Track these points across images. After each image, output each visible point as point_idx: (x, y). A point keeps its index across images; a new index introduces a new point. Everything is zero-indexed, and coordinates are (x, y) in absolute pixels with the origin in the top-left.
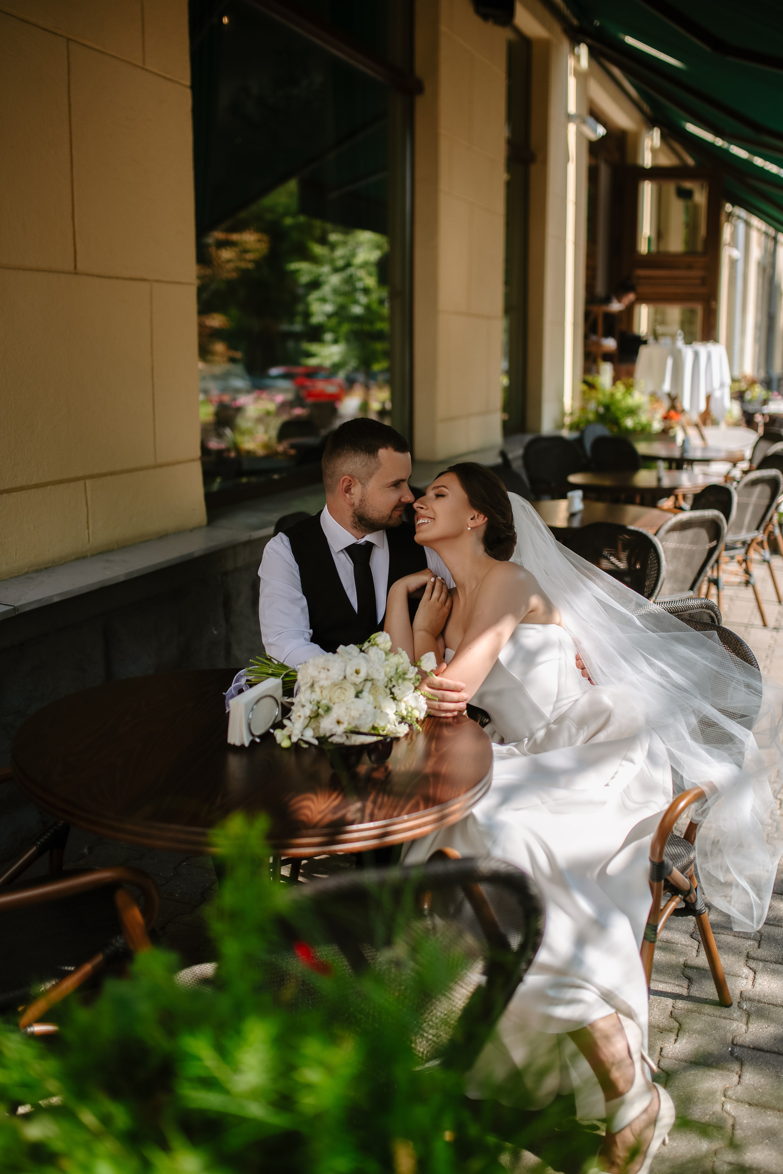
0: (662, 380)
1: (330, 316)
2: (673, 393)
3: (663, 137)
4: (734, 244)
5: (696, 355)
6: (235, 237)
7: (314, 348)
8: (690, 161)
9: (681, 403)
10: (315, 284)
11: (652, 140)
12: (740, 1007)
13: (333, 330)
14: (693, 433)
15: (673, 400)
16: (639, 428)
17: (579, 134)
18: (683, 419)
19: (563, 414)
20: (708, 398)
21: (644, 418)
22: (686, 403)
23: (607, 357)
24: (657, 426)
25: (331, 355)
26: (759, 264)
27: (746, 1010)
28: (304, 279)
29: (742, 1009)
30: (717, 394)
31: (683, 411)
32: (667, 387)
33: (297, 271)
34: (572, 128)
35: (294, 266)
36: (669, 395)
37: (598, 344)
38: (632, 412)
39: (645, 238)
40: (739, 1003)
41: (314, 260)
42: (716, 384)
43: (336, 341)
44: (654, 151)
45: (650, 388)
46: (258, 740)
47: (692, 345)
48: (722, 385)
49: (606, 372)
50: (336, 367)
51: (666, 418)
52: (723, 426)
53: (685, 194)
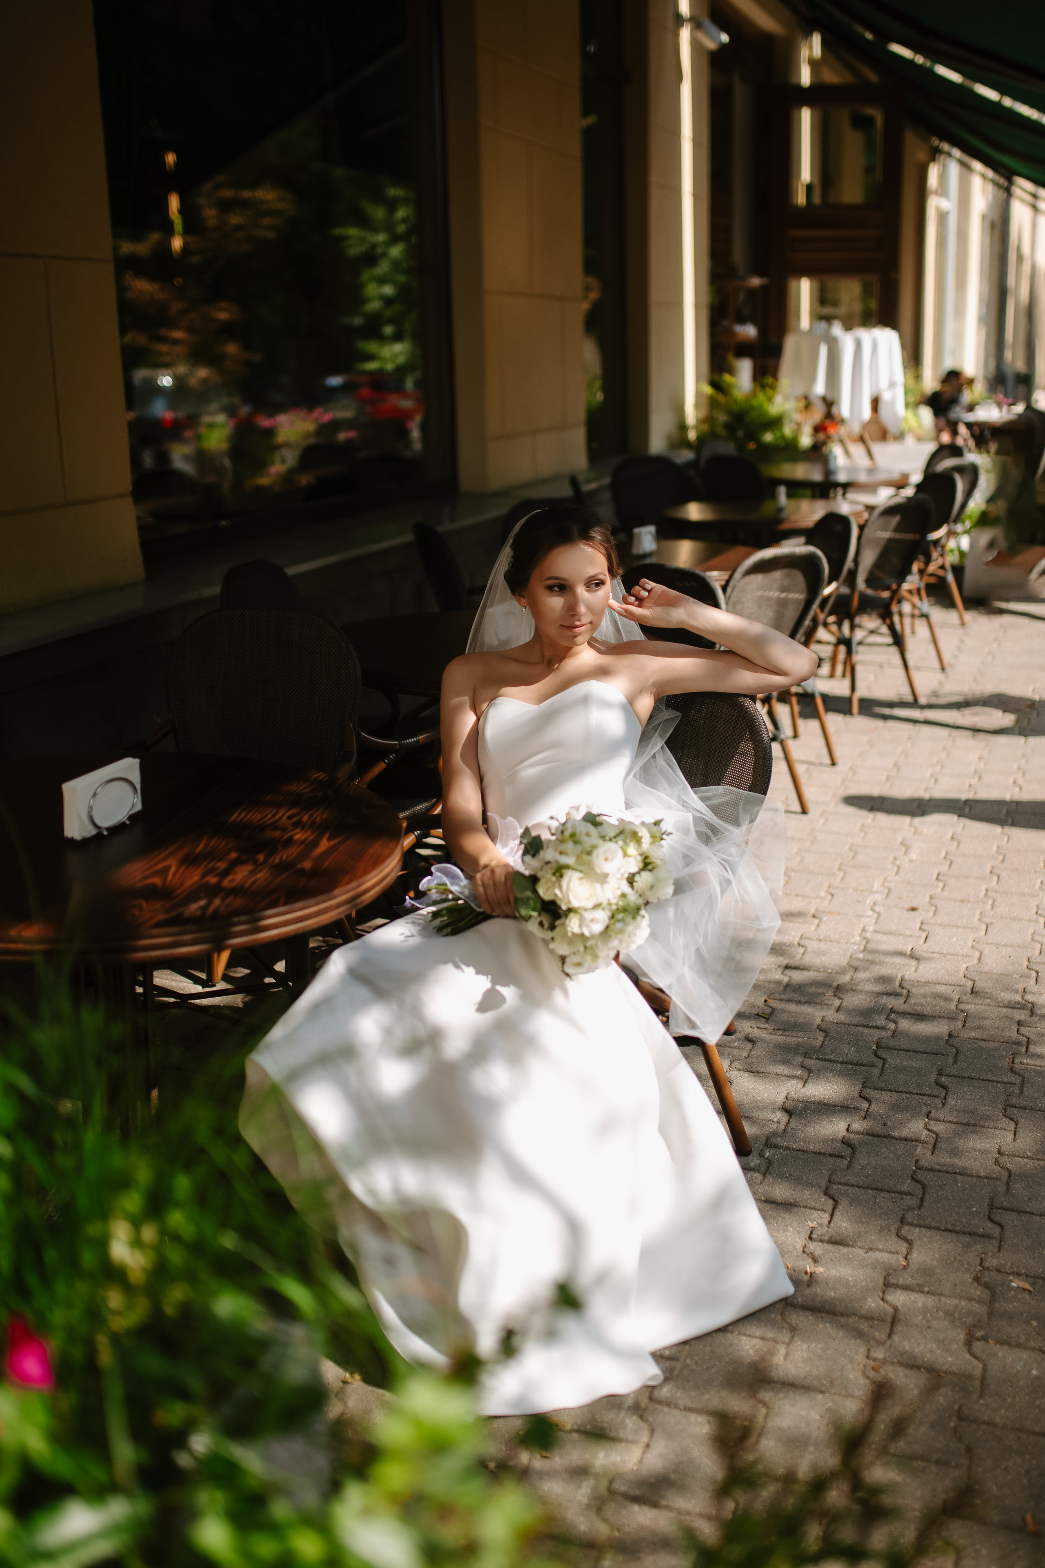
0: (813, 378)
1: (388, 301)
2: (829, 397)
3: (824, 44)
4: (943, 191)
5: (858, 344)
6: (246, 194)
7: (372, 347)
8: (873, 77)
9: (839, 409)
10: (371, 258)
11: (811, 48)
12: (761, 1155)
13: (392, 321)
14: (857, 450)
15: (829, 403)
16: (783, 444)
17: (696, 46)
18: (842, 431)
19: (683, 427)
20: (876, 403)
21: (788, 431)
22: (844, 409)
23: (743, 349)
24: (806, 441)
25: (396, 355)
26: (984, 217)
27: (767, 1158)
28: (355, 251)
29: (764, 1157)
30: (886, 396)
31: (842, 421)
32: (820, 388)
33: (344, 238)
34: (685, 34)
35: (339, 231)
36: (824, 399)
37: (731, 333)
38: (775, 423)
39: (803, 185)
40: (761, 1150)
41: (365, 223)
42: (883, 384)
43: (398, 337)
44: (814, 64)
45: (799, 391)
46: (105, 833)
47: (851, 331)
48: (892, 385)
49: (745, 369)
50: (401, 371)
51: (818, 429)
52: (910, 440)
53: (862, 123)
